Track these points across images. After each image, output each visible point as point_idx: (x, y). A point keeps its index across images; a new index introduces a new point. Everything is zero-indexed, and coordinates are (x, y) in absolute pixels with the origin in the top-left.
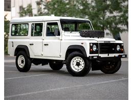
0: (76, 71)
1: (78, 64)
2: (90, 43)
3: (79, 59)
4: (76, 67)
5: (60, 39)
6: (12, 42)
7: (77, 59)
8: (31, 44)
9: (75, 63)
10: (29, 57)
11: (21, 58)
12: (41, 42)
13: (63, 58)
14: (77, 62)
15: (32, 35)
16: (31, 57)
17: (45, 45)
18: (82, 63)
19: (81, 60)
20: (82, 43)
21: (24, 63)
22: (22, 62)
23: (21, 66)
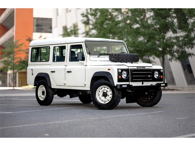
0: (103, 103)
1: (105, 95)
2: (118, 69)
3: (106, 89)
4: (103, 98)
5: (85, 64)
6: (32, 69)
7: (103, 89)
8: (52, 72)
9: (101, 94)
10: (51, 88)
11: (42, 88)
12: (63, 69)
13: (88, 88)
14: (104, 93)
15: (54, 61)
16: (52, 87)
17: (68, 72)
18: (110, 93)
19: (108, 90)
20: (109, 69)
21: (45, 94)
22: (43, 93)
23: (42, 98)
